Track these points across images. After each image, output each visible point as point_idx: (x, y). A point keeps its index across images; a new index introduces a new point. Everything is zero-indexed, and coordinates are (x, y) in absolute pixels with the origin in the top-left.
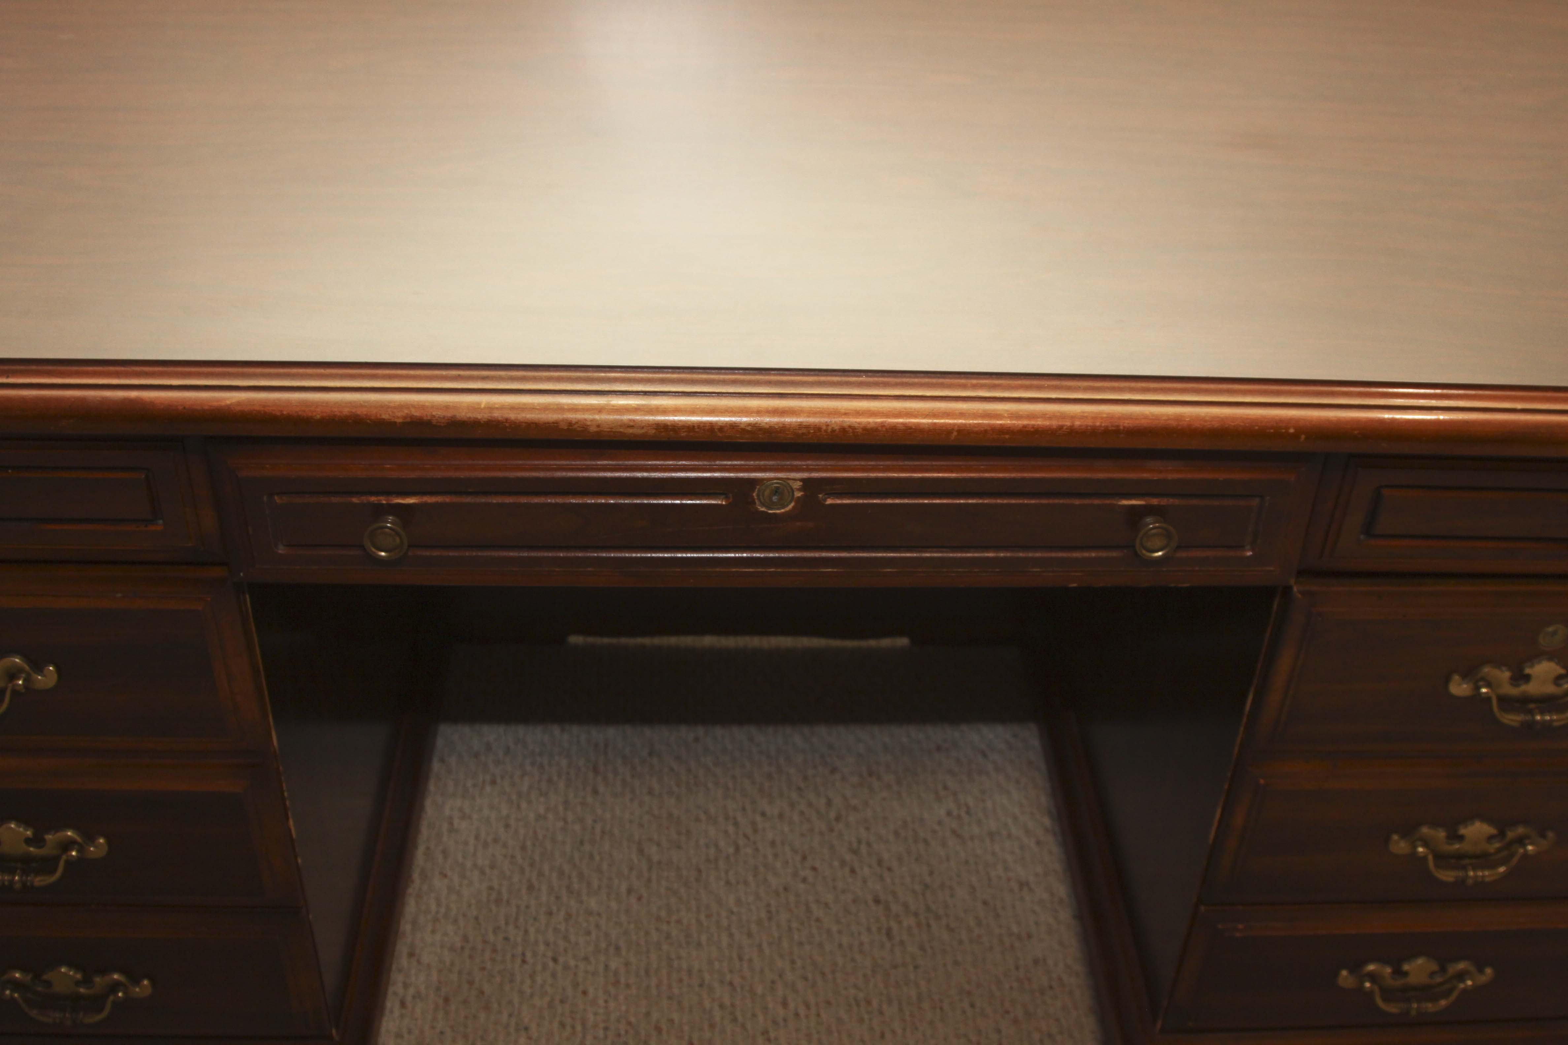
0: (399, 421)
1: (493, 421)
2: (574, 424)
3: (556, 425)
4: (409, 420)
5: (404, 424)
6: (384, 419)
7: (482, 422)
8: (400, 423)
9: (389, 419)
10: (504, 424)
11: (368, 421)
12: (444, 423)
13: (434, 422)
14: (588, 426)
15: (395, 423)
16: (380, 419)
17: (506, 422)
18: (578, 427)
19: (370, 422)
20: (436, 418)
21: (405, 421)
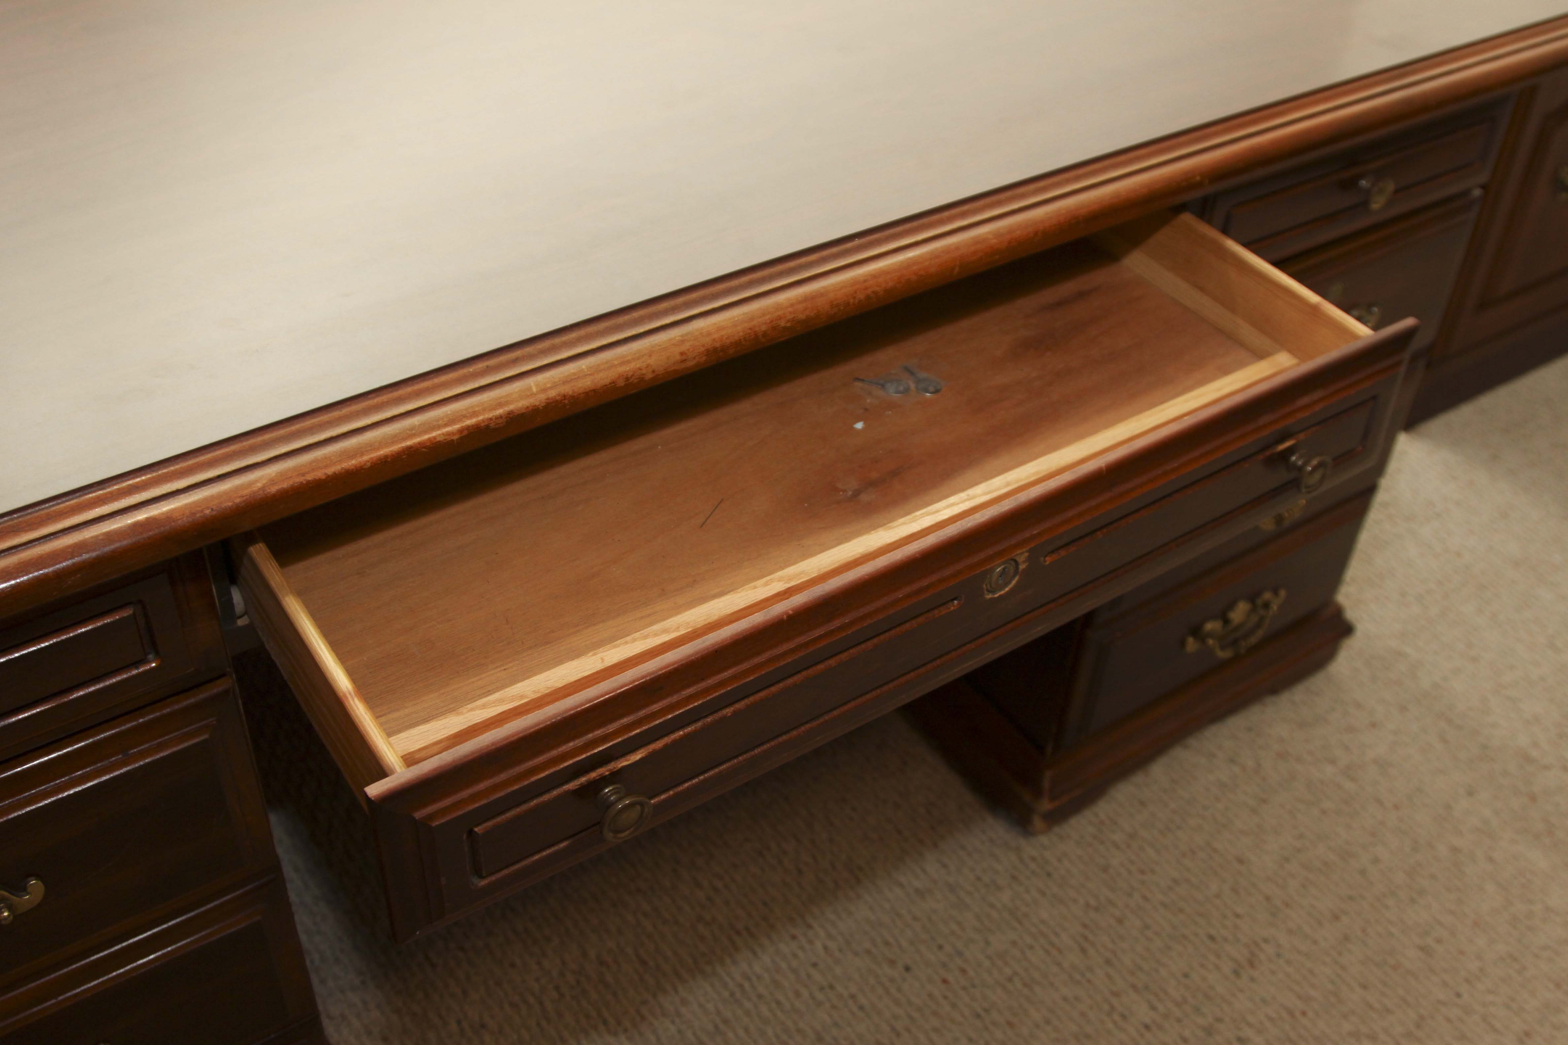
0: (455, 437)
1: (551, 403)
2: (631, 377)
3: (613, 385)
4: (466, 433)
5: (461, 438)
6: (439, 441)
7: (541, 408)
8: (457, 439)
9: (445, 440)
10: (563, 401)
11: (423, 450)
12: (502, 423)
13: (492, 425)
14: (644, 374)
15: (453, 440)
16: (436, 443)
17: (565, 399)
18: (635, 378)
19: (425, 450)
20: (494, 420)
21: (462, 435)
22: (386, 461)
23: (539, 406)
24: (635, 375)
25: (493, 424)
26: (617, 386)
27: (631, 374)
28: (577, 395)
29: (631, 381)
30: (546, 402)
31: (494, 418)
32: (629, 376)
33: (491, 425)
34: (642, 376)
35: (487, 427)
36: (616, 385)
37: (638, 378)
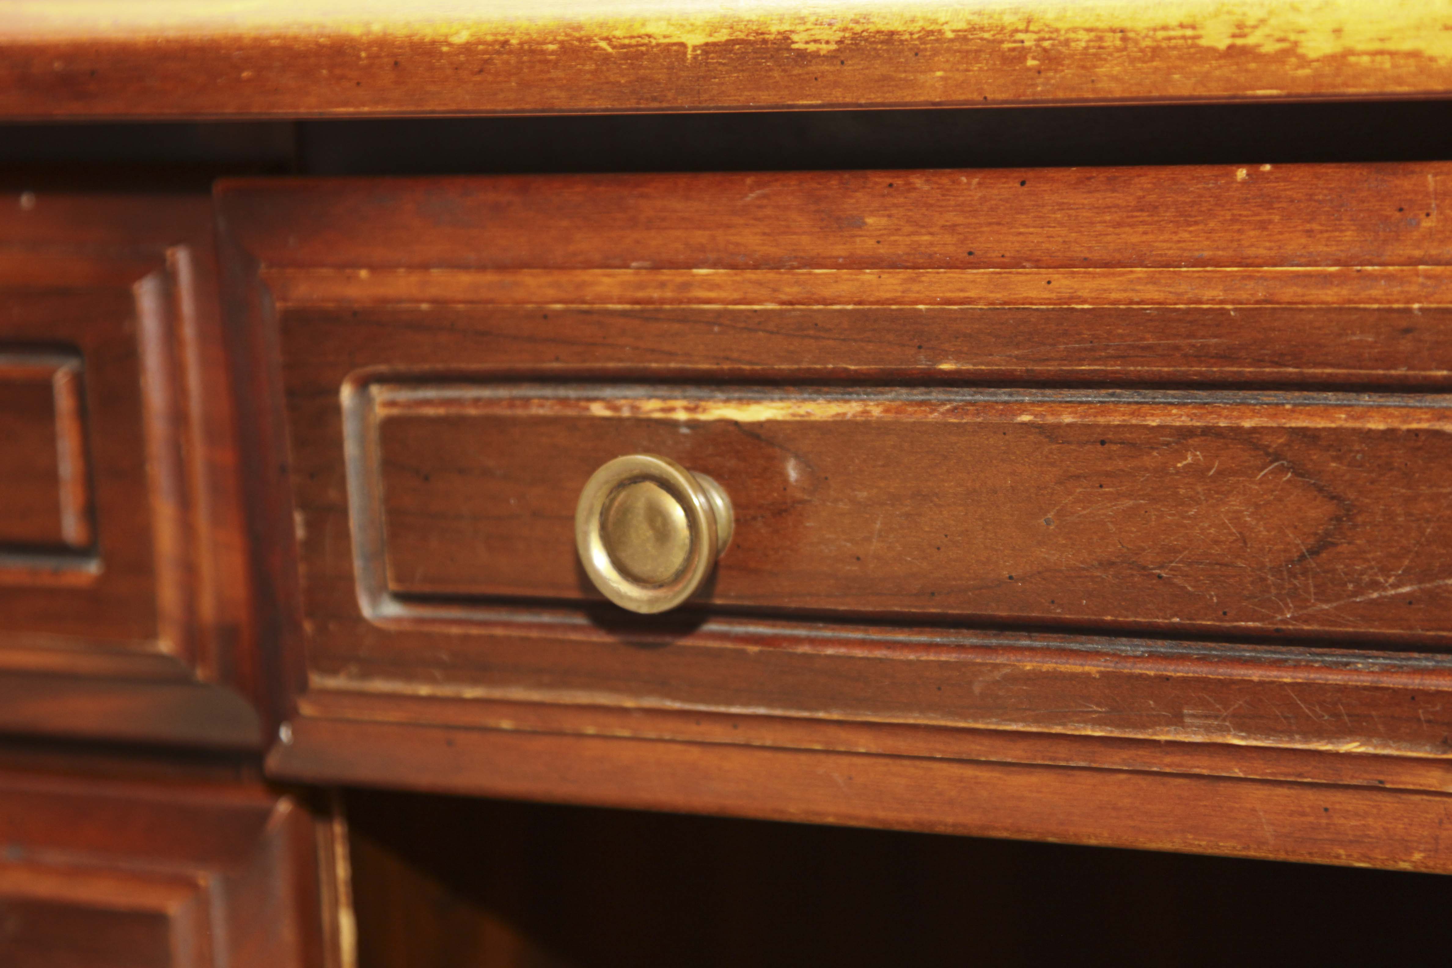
1: (982, 29)
2: (1255, 27)
3: (1189, 33)
10: (1020, 36)
11: (603, 44)
13: (799, 41)
14: (1302, 31)
18: (1268, 36)
19: (609, 49)
20: (809, 26)
21: (711, 40)
22: (506, 43)
23: (946, 28)
24: (1273, 22)
25: (805, 36)
26: (1203, 42)
27: (1261, 14)
28: (1067, 31)
29: (1251, 40)
30: (969, 22)
31: (813, 19)
32: (1251, 22)
33: (795, 37)
34: (1293, 37)
35: (785, 38)
36: (1199, 37)
37: (1281, 40)
